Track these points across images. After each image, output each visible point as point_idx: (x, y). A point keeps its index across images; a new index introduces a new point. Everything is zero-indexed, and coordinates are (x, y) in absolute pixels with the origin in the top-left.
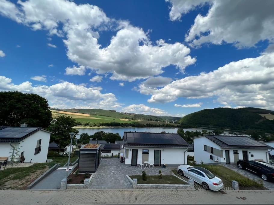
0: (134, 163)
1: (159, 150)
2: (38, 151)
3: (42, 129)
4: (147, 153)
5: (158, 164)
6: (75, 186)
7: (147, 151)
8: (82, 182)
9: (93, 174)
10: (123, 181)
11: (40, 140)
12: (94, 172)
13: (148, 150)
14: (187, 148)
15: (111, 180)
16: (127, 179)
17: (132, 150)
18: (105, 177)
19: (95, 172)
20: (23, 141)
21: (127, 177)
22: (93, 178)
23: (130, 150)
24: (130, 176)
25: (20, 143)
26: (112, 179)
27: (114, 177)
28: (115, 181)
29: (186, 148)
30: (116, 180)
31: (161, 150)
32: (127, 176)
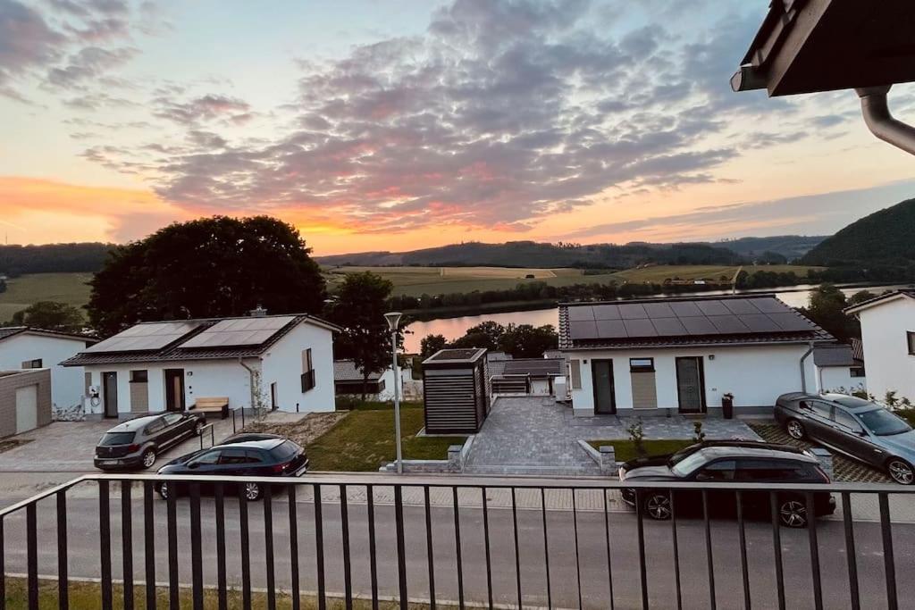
0: (605, 406)
1: (694, 358)
2: (308, 382)
3: (306, 319)
4: (650, 369)
5: (695, 407)
6: (425, 464)
7: (648, 363)
8: (444, 456)
9: (472, 437)
10: (567, 455)
11: (309, 351)
12: (475, 432)
13: (652, 359)
14: (812, 342)
15: (529, 454)
16: (580, 449)
17: (592, 360)
18: (509, 444)
19: (477, 432)
20: (268, 354)
21: (580, 445)
22: (472, 446)
23: (585, 362)
24: (589, 442)
25: (262, 359)
26: (534, 450)
27: (538, 444)
28: (542, 455)
29: (807, 344)
30: (545, 451)
31: (701, 359)
32: (580, 442)
